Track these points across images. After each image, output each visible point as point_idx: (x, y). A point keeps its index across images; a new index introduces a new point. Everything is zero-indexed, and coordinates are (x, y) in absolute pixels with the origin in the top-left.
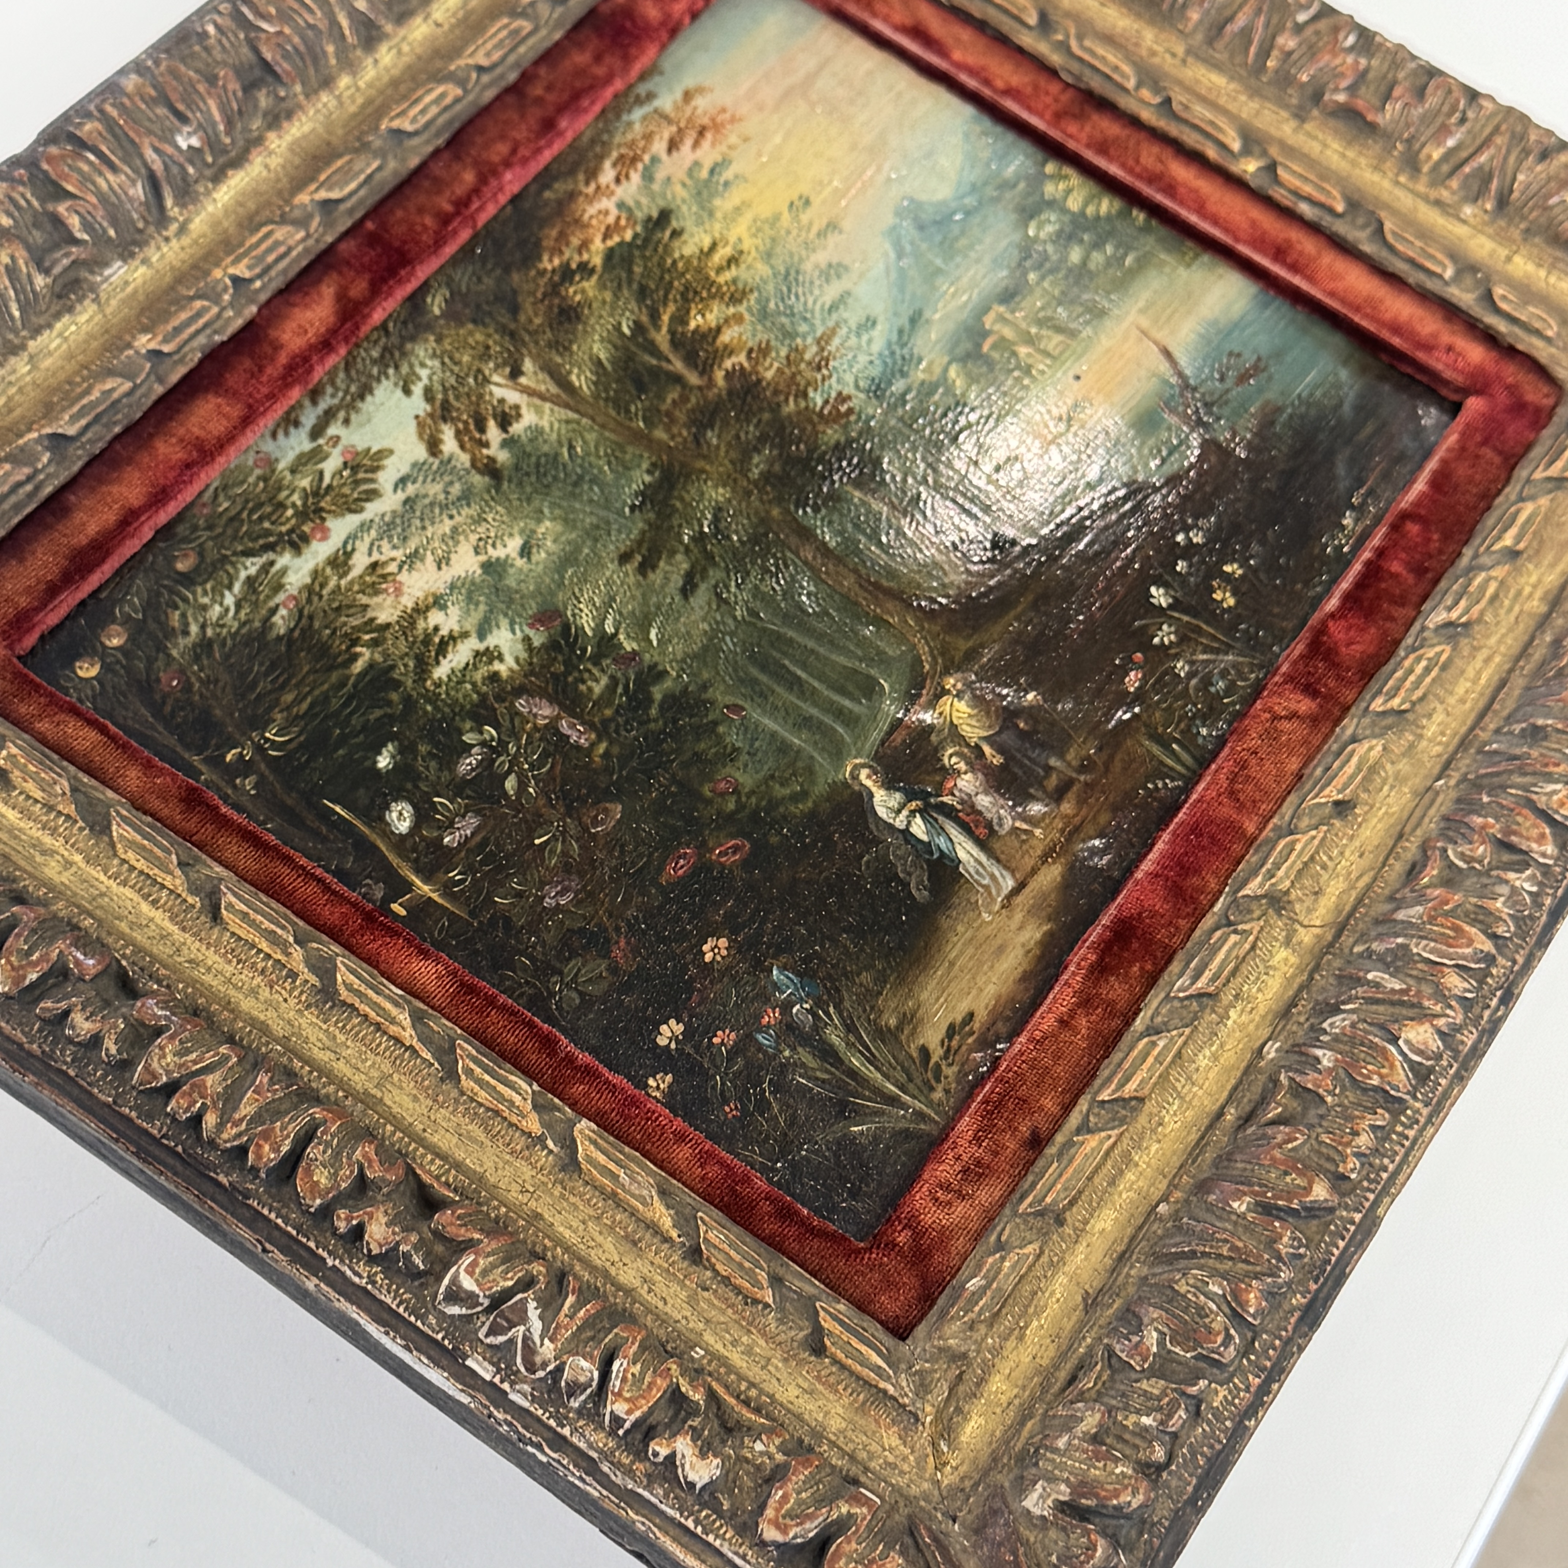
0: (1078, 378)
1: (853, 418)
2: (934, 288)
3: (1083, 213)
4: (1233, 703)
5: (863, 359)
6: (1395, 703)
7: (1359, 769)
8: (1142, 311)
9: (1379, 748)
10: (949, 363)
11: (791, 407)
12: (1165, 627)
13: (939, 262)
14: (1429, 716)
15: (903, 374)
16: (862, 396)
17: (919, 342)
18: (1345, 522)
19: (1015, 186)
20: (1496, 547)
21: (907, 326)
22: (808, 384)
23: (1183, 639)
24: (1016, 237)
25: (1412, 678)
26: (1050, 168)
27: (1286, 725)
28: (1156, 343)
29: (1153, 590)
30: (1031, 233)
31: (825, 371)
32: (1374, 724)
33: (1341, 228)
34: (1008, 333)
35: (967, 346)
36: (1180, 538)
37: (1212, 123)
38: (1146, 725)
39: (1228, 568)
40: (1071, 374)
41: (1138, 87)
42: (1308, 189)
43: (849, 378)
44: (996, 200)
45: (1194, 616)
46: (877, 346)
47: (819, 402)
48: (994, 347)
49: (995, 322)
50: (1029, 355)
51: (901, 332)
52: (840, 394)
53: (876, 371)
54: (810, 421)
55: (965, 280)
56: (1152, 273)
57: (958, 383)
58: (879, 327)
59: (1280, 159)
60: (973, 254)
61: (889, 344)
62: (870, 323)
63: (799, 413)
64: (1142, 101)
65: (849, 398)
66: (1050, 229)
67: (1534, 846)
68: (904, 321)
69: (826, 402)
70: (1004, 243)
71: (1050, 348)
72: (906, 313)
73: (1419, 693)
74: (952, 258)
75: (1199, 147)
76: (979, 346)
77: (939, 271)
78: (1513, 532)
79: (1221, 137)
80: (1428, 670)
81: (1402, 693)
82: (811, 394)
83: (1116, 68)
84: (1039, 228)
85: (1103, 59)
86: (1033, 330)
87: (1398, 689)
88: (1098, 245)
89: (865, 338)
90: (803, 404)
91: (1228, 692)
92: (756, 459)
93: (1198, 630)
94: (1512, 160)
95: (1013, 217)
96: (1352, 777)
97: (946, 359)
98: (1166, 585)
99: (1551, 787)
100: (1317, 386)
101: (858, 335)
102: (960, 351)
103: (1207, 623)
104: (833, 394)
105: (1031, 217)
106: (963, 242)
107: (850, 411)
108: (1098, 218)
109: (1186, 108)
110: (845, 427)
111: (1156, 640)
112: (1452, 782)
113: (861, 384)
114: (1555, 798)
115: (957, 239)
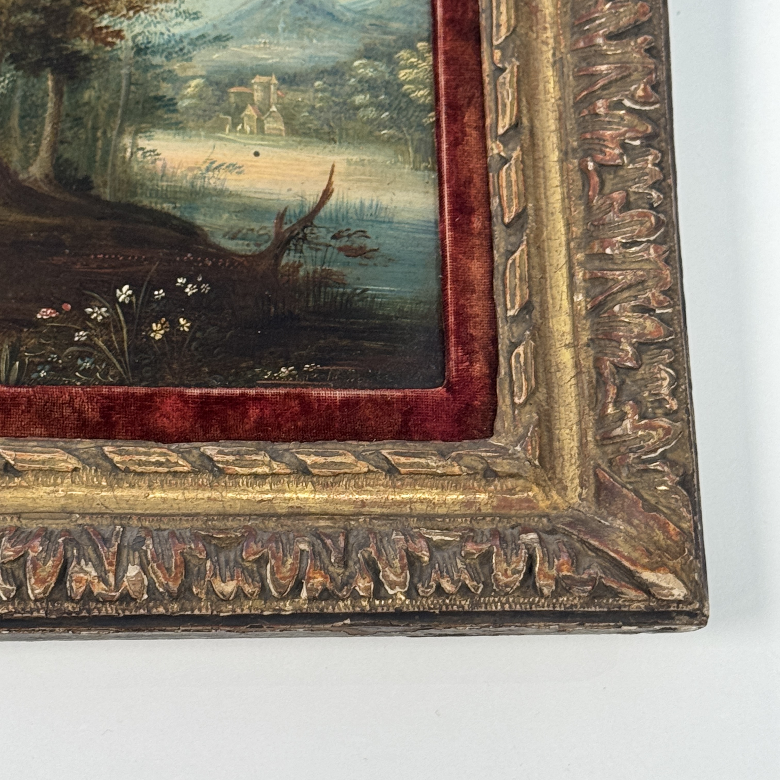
0: (257, 154)
1: (108, 48)
2: (257, 35)
3: (401, 85)
4: (79, 379)
5: (161, 28)
6: (117, 458)
7: (44, 462)
8: (349, 162)
9: (71, 467)
10: (202, 77)
11: (84, 11)
12: (104, 309)
13: (281, 26)
14: (132, 486)
15: (169, 57)
16: (130, 43)
17: (203, 52)
18: (283, 370)
19: (385, 33)
20: (300, 457)
21: (211, 38)
22: (113, 10)
23: (104, 324)
24: (343, 58)
25: (143, 458)
26: (421, 45)
27: (67, 411)
28: (330, 183)
29: (126, 288)
30: (356, 63)
31: (131, 13)
32: (95, 456)
33: (498, 231)
34: (258, 96)
35: (225, 79)
36: (181, 280)
37: (504, 105)
38: (19, 339)
39: (182, 321)
40: (257, 149)
41: (498, 47)
42: (505, 192)
43: (137, 29)
44: (363, 29)
45: (126, 322)
46: (178, 31)
47: (104, 23)
48: (238, 94)
49: (260, 84)
50: (249, 117)
51: (203, 36)
52: (120, 31)
53: (156, 40)
54: (84, 27)
55: (280, 49)
56: (389, 151)
57: (189, 90)
58: (196, 22)
59: (513, 162)
60: (306, 41)
61: (187, 35)
62: (196, 16)
63: (85, 17)
64: (492, 56)
65: (122, 38)
66: (369, 73)
67: (33, 581)
68: (214, 34)
69: (107, 27)
70: (332, 54)
71: (266, 126)
72: (222, 31)
73: (139, 469)
74: (291, 32)
75: (487, 112)
76: (232, 85)
77: (274, 31)
78: (321, 460)
79: (500, 118)
80: (160, 464)
81: (127, 458)
82: (106, 16)
83: (499, 26)
84: (365, 66)
85: (499, 13)
86: (274, 109)
87: (128, 453)
88: (381, 107)
89: (179, 19)
90: (94, 16)
91: (85, 372)
92: (29, 15)
93: (118, 330)
94: (626, 294)
95: (360, 46)
96: (34, 462)
97: (204, 73)
98: (136, 293)
99: (90, 568)
100: (383, 296)
101: (177, 15)
102: (217, 77)
103: (128, 332)
104: (117, 28)
105: (368, 58)
106: (312, 31)
107: (112, 44)
108: (406, 95)
109: (504, 83)
110: (97, 49)
111: (89, 310)
112: (80, 522)
113: (140, 38)
114: (82, 575)
115: (310, 26)
